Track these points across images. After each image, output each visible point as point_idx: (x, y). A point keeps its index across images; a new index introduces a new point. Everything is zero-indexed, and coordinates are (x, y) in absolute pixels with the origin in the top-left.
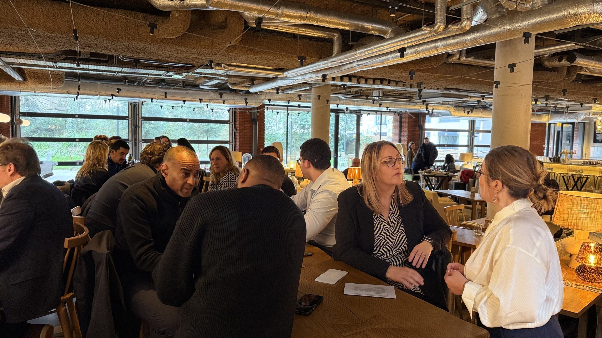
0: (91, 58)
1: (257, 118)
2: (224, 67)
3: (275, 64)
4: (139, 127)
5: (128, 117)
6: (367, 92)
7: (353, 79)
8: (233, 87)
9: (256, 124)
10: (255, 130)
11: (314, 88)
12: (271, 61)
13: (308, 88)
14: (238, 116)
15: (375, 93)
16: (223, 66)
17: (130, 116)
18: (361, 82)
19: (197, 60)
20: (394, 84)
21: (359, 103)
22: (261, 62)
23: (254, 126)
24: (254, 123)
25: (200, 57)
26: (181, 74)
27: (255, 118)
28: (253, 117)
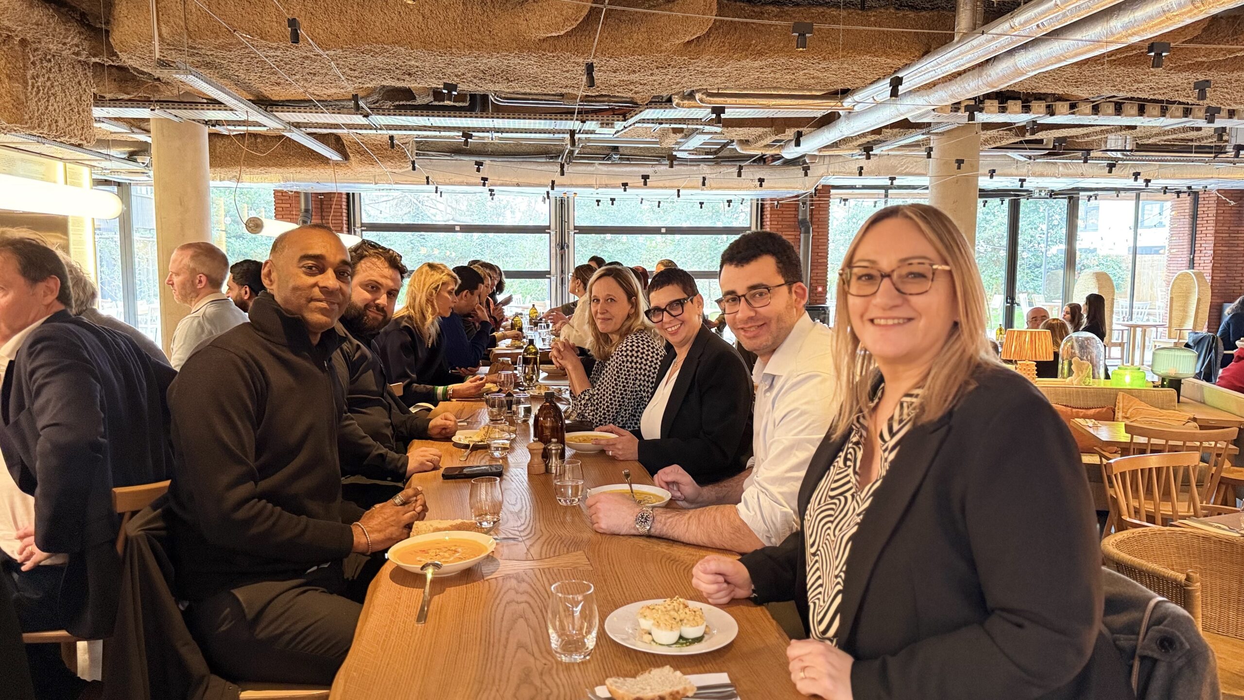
0: (436, 103)
1: (811, 218)
2: (701, 101)
3: (813, 78)
4: (568, 247)
5: (549, 227)
6: (1086, 139)
7: (1034, 104)
8: (746, 150)
9: (807, 232)
10: (804, 246)
11: (935, 137)
12: (801, 73)
13: (921, 137)
14: (769, 216)
15: (1114, 141)
16: (697, 97)
17: (553, 226)
18: (1057, 112)
19: (632, 87)
20: (1156, 109)
21: (1070, 171)
22: (778, 75)
23: (802, 236)
24: (803, 229)
25: (634, 77)
26: (612, 124)
27: (806, 219)
28: (800, 217)
